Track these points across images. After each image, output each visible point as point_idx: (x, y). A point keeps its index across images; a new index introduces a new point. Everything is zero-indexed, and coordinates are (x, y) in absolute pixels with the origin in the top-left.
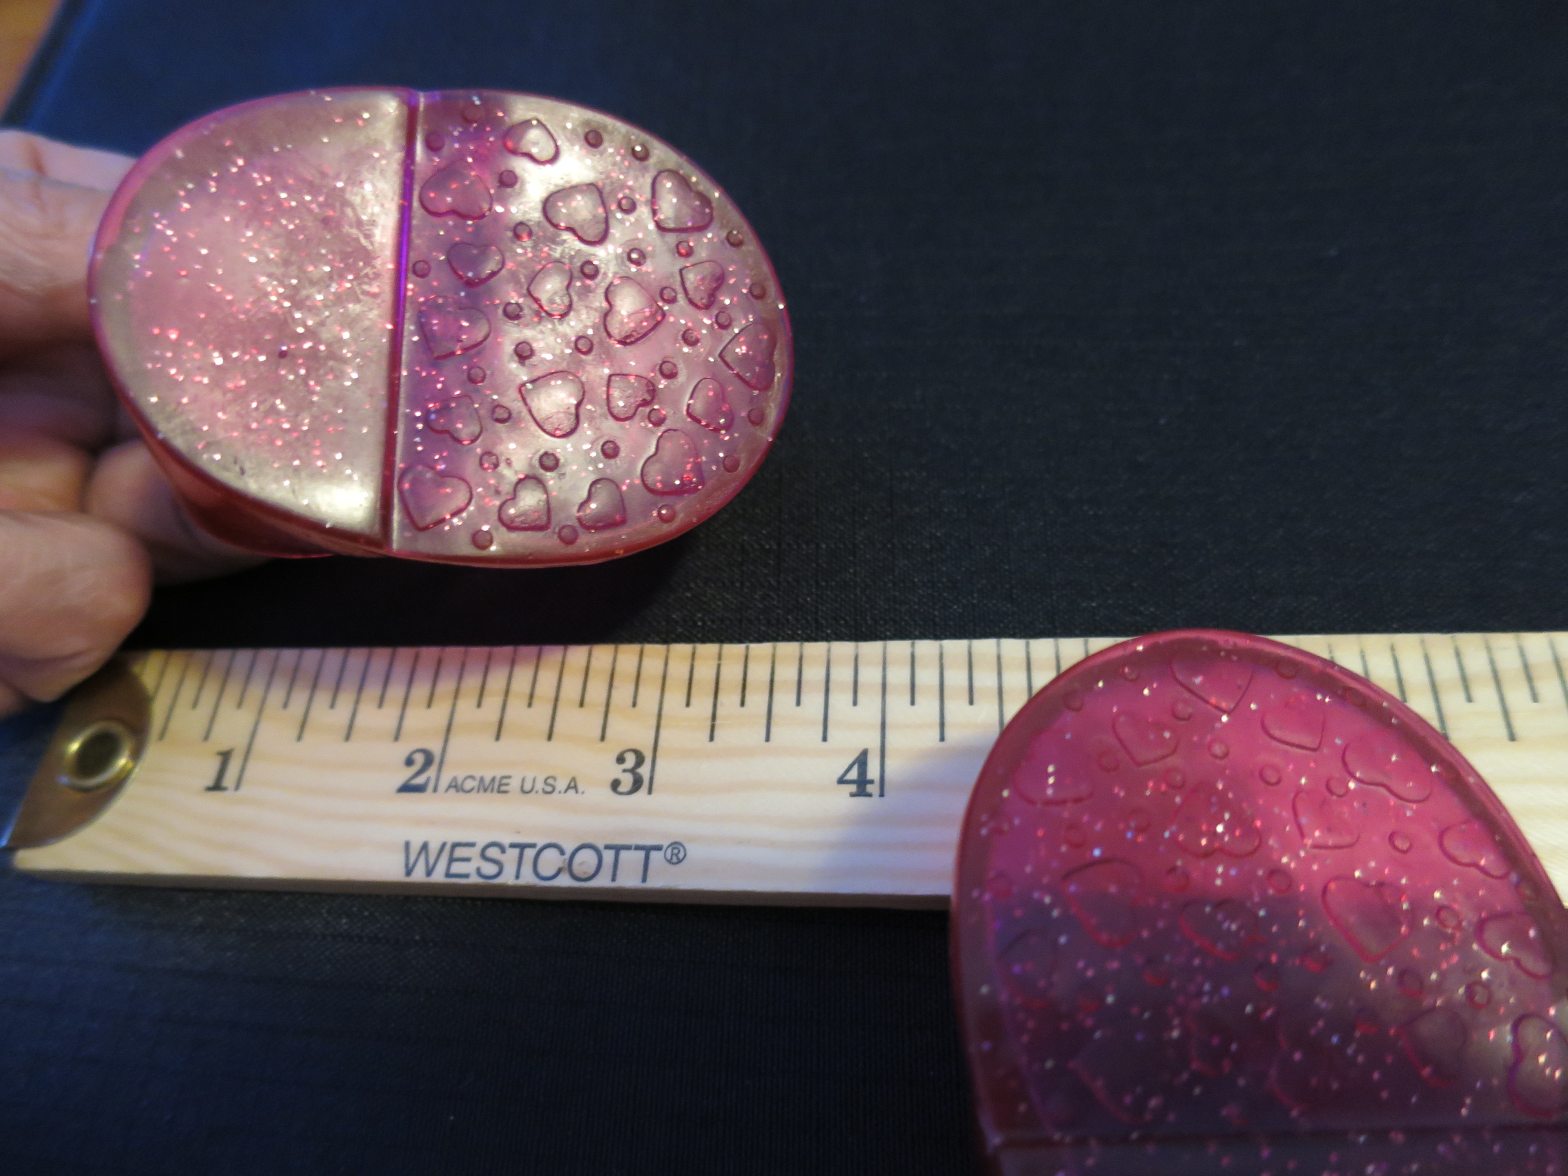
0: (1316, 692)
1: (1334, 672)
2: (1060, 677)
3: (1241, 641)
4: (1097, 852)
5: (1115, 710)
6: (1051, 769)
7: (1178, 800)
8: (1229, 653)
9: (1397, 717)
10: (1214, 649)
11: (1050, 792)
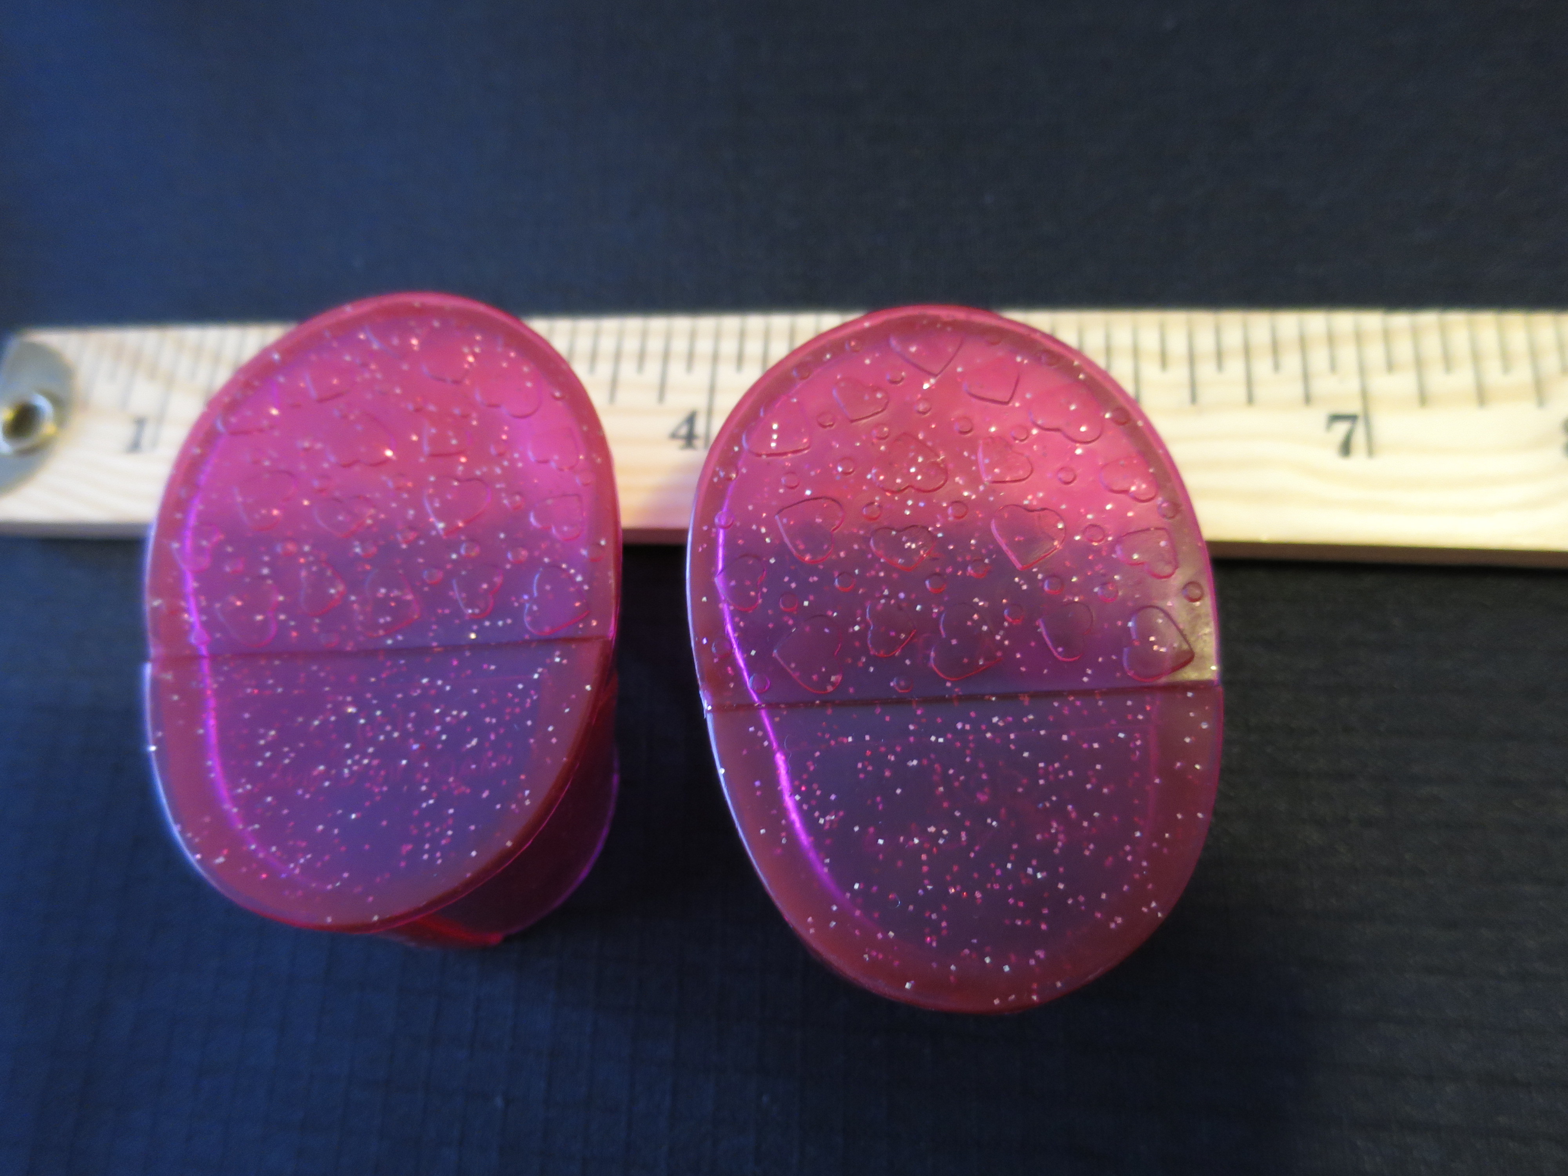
0: (1016, 353)
1: (1037, 336)
2: (794, 353)
3: (959, 315)
4: (808, 493)
5: (839, 377)
6: (775, 426)
7: (882, 448)
8: (946, 324)
9: (1085, 373)
10: (934, 321)
11: (773, 445)
